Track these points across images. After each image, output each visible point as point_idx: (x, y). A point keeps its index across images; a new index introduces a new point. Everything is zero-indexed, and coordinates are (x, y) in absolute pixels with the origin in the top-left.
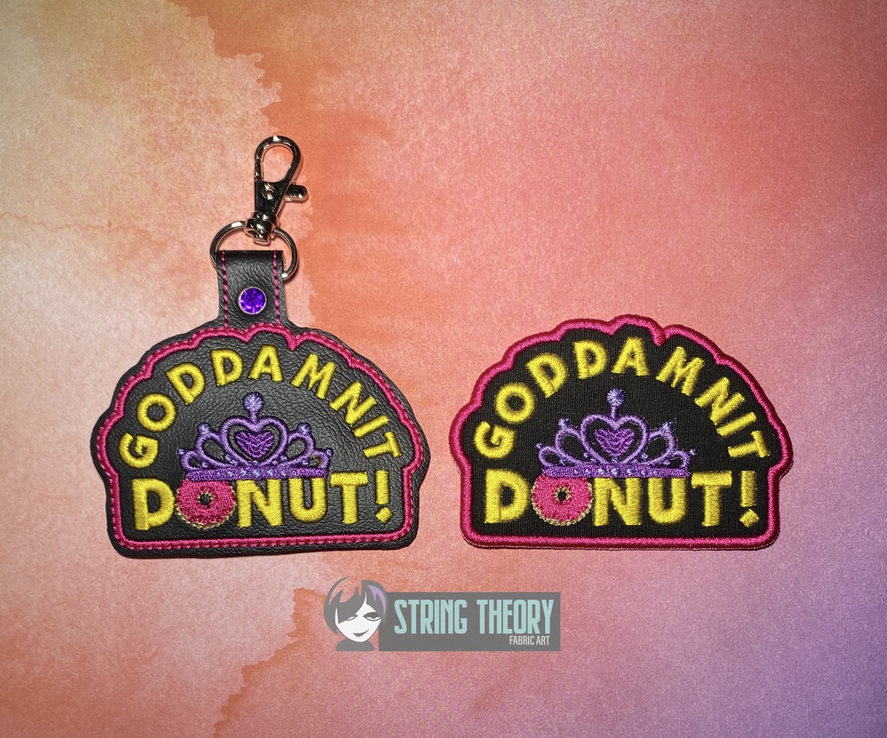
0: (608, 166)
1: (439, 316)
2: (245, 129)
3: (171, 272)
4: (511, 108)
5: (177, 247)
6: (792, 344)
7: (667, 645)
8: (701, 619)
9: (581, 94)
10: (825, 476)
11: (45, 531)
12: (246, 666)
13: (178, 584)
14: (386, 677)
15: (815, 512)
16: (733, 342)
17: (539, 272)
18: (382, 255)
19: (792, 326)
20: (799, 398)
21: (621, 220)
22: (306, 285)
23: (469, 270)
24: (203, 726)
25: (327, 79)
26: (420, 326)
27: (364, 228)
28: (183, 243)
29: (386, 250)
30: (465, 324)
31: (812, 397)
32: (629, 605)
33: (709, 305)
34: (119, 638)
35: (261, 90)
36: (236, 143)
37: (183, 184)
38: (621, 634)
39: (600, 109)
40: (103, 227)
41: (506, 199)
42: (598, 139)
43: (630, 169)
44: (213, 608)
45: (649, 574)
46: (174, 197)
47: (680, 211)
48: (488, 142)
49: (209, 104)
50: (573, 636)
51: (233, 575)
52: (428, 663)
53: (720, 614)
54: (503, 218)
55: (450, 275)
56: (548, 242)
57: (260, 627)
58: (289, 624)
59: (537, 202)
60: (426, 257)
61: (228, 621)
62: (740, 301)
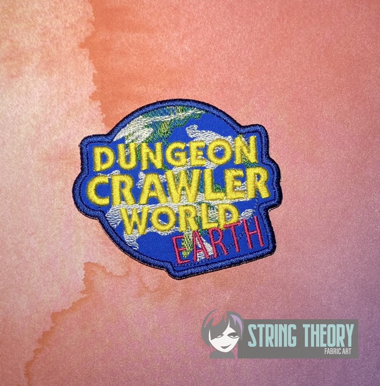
1: (176, 85)
3: (4, 60)
5: (8, 43)
7: (328, 296)
8: (350, 279)
12: (53, 313)
13: (10, 260)
14: (144, 319)
16: (368, 98)
17: (241, 55)
18: (140, 46)
21: (294, 21)
22: (90, 66)
23: (196, 55)
24: (26, 352)
26: (164, 91)
27: (127, 29)
28: (12, 41)
29: (142, 43)
30: (193, 89)
32: (303, 271)
33: (353, 74)
37: (12, 3)
38: (297, 289)
41: (219, 9)
44: (32, 276)
45: (315, 250)
46: (6, 11)
47: (333, 14)
50: (266, 291)
51: (45, 254)
52: (171, 309)
53: (363, 276)
54: (218, 21)
55: (183, 58)
56: (247, 36)
57: (62, 287)
58: (82, 285)
59: (239, 10)
60: (168, 47)
61: (42, 283)
62: (372, 71)
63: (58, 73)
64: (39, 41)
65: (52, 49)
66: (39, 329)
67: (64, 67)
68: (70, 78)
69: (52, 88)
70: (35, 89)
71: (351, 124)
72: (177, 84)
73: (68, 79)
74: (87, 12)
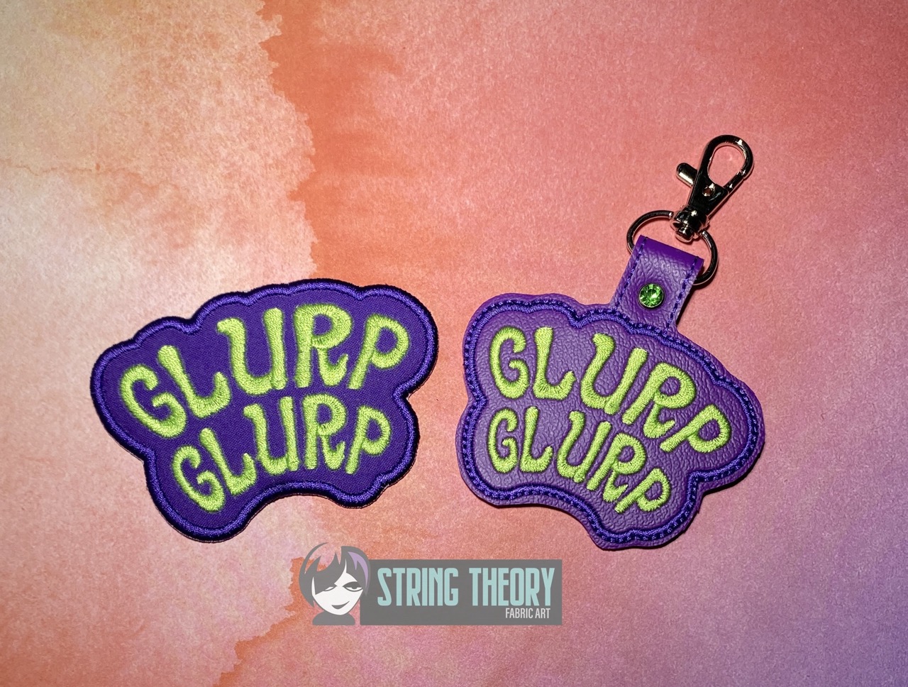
0: (634, 102)
1: (450, 264)
2: (243, 65)
3: (163, 218)
4: (530, 39)
5: (169, 191)
6: (836, 292)
7: (698, 621)
8: (736, 592)
9: (605, 23)
10: (873, 437)
11: (25, 495)
12: (239, 642)
13: (168, 553)
14: (391, 654)
15: (862, 477)
16: (771, 291)
17: (559, 215)
18: (390, 198)
19: (836, 273)
20: (844, 351)
21: (649, 159)
22: (307, 231)
23: (483, 214)
25: (331, 10)
26: (430, 275)
27: (370, 170)
28: (176, 187)
29: (394, 193)
30: (478, 272)
31: (859, 350)
32: (657, 577)
33: (745, 250)
34: (104, 611)
35: (260, 23)
36: (234, 80)
37: (177, 123)
38: (648, 608)
39: (627, 40)
40: (91, 170)
41: (524, 137)
42: (624, 72)
43: (659, 104)
44: (205, 579)
46: (167, 137)
48: (504, 76)
49: (205, 38)
50: (595, 611)
52: (436, 639)
53: (757, 587)
54: (521, 158)
55: (462, 220)
56: (570, 184)
57: (255, 599)
58: (286, 596)
59: (557, 140)
60: (437, 200)
61: (221, 592)
62: (779, 246)
63: (252, 241)
64: (222, 187)
65: (244, 200)
66: (216, 668)
67: (262, 231)
68: (272, 250)
69: (242, 266)
70: (214, 267)
71: (740, 333)
72: (452, 263)
73: (268, 250)
74: (303, 139)
